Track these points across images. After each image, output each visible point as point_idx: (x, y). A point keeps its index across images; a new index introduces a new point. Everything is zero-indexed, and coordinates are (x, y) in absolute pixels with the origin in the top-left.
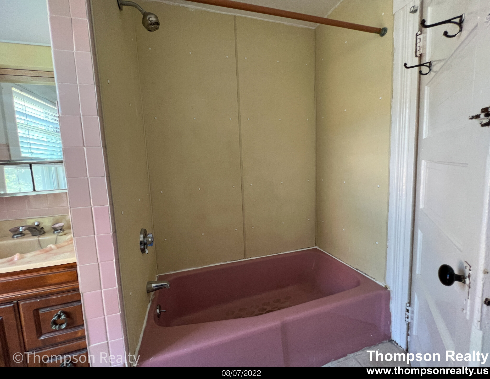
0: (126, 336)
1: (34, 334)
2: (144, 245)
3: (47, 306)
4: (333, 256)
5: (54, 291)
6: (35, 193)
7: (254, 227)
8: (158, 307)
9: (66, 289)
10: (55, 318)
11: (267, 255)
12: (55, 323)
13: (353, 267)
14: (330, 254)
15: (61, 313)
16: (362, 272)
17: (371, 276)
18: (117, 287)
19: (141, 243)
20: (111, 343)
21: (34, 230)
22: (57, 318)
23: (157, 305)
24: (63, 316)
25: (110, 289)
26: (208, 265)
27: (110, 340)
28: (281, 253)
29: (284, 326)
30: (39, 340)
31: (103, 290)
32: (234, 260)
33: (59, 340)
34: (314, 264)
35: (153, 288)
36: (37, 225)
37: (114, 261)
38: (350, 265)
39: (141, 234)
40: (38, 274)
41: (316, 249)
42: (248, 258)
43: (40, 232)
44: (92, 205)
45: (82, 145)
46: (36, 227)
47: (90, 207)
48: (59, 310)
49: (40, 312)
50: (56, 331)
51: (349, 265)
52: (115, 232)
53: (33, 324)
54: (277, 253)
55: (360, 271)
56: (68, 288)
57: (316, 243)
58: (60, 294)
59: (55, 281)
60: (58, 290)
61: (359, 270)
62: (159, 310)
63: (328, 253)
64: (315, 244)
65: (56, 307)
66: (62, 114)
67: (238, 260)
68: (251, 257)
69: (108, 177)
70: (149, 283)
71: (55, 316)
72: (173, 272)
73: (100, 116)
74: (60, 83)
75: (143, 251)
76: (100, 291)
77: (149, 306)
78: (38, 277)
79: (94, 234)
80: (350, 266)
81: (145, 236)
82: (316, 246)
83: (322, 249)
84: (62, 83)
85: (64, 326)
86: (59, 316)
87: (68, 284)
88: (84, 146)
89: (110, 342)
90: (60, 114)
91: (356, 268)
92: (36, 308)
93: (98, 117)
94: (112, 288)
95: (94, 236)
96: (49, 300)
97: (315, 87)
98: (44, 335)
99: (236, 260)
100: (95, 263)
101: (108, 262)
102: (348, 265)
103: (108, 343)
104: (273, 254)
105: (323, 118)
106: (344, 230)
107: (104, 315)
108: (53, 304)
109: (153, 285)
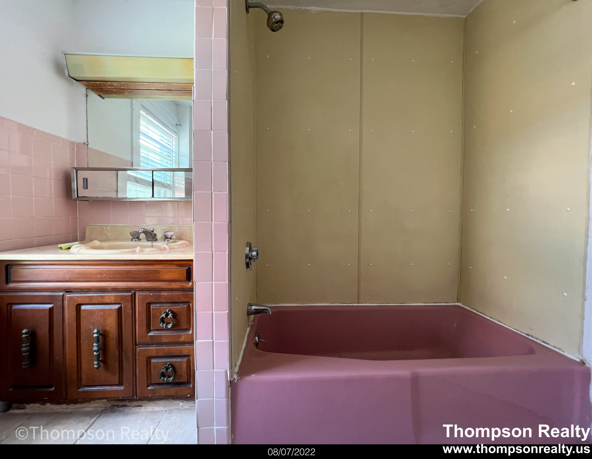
0: (231, 340)
1: (144, 328)
2: (249, 258)
3: (158, 301)
4: (485, 315)
5: (166, 287)
6: (153, 199)
7: (372, 264)
8: (257, 335)
9: (175, 287)
10: (164, 315)
11: (387, 304)
12: (163, 321)
13: (521, 332)
14: (480, 313)
15: (169, 311)
16: (536, 339)
17: (554, 345)
18: (227, 282)
19: (247, 256)
20: (216, 343)
21: (149, 234)
22: (165, 315)
23: (256, 333)
24: (170, 315)
25: (220, 282)
26: (312, 303)
27: (215, 340)
28: (406, 303)
29: (415, 379)
30: (148, 335)
31: (213, 283)
32: (345, 303)
33: (164, 340)
34: (455, 326)
35: (253, 310)
36: (153, 231)
37: (227, 252)
38: (516, 328)
39: (247, 246)
40: (154, 268)
41: (458, 306)
42: (362, 303)
43: (154, 238)
44: (213, 191)
45: (210, 129)
46: (150, 232)
47: (211, 192)
48: (167, 308)
49: (151, 306)
50: (162, 330)
51: (514, 329)
52: (230, 222)
53: (144, 317)
54: (401, 303)
55: (534, 338)
56: (177, 287)
57: (459, 299)
58: (170, 292)
59: (167, 277)
60: (169, 287)
61: (532, 336)
62: (259, 338)
63: (478, 312)
64: (457, 299)
65: (165, 305)
66: (196, 99)
67: (349, 304)
68: (365, 303)
69: (230, 163)
70: (251, 305)
71: (164, 313)
72: (272, 304)
73: (228, 100)
74: (198, 69)
75: (248, 265)
76: (211, 282)
77: (248, 329)
78: (154, 270)
79: (212, 221)
80: (516, 330)
81: (251, 250)
82: (458, 302)
83: (467, 306)
84: (199, 69)
85: (170, 326)
86: (167, 315)
87: (177, 283)
88: (212, 130)
89: (215, 341)
90: (194, 99)
91: (526, 332)
92: (149, 302)
93: (227, 101)
94: (222, 282)
95: (212, 223)
96: (160, 295)
97: (464, 88)
98: (152, 332)
99: (347, 304)
100: (209, 252)
101: (222, 253)
102: (512, 328)
103: (213, 342)
104: (395, 303)
105: (475, 127)
106: (506, 277)
107: (213, 311)
108: (163, 301)
109: (254, 307)
